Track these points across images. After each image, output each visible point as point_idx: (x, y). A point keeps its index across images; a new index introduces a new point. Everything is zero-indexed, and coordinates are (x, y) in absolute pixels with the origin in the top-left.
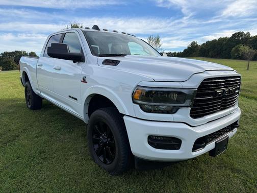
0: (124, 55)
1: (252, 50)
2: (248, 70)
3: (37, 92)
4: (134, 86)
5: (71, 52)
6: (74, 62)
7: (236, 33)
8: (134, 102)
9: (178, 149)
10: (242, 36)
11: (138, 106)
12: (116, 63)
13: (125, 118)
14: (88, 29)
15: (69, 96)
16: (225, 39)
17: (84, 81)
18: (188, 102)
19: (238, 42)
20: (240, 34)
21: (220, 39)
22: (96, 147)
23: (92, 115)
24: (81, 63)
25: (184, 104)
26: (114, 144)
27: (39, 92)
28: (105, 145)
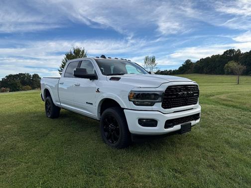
0: (123, 74)
1: (240, 66)
2: (238, 84)
3: (57, 104)
4: (129, 91)
5: (89, 73)
6: (91, 80)
7: (227, 51)
8: (130, 100)
9: (156, 126)
10: (233, 53)
11: (132, 102)
12: (118, 79)
13: (124, 110)
14: (98, 58)
15: (87, 103)
16: (218, 56)
17: (98, 91)
18: (160, 99)
19: (230, 59)
20: (231, 51)
21: (213, 56)
22: (106, 134)
23: (103, 114)
24: (95, 81)
25: (158, 100)
26: (118, 128)
27: (59, 104)
28: (112, 130)
